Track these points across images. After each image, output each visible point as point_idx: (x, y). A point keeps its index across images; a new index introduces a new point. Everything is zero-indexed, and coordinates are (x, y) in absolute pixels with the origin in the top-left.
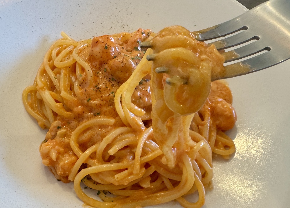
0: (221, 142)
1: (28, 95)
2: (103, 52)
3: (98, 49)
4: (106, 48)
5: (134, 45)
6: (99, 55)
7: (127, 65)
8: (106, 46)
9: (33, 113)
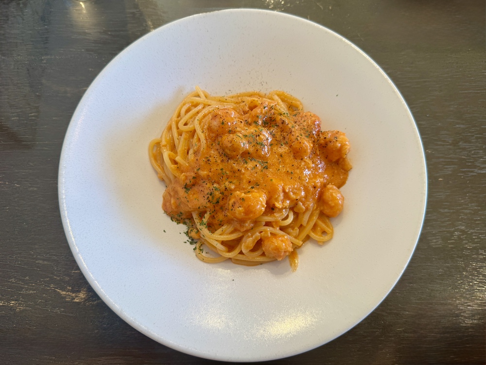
0: (320, 227)
1: (154, 146)
2: (219, 127)
3: (215, 123)
4: (223, 123)
5: (254, 119)
6: (216, 128)
7: (235, 146)
8: (223, 122)
9: (155, 165)
